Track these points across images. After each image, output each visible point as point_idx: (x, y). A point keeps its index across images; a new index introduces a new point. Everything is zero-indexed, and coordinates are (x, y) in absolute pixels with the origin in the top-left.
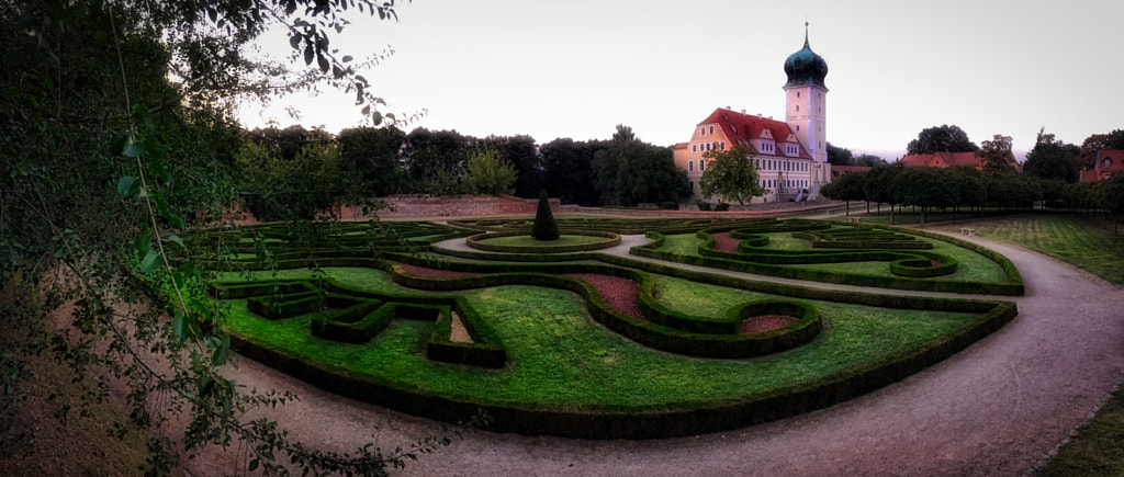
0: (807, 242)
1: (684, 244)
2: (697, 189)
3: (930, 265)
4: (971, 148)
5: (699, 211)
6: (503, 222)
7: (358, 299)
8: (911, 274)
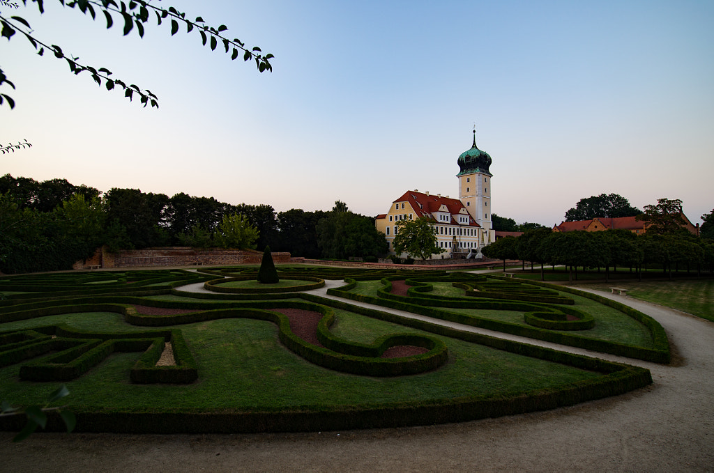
0: (463, 292)
1: (370, 287)
2: (392, 247)
3: (565, 320)
4: (635, 212)
5: (392, 264)
6: (243, 269)
7: (82, 340)
8: (543, 326)
